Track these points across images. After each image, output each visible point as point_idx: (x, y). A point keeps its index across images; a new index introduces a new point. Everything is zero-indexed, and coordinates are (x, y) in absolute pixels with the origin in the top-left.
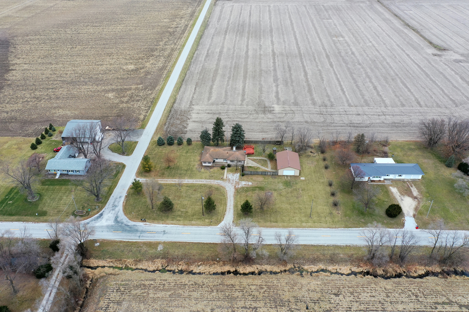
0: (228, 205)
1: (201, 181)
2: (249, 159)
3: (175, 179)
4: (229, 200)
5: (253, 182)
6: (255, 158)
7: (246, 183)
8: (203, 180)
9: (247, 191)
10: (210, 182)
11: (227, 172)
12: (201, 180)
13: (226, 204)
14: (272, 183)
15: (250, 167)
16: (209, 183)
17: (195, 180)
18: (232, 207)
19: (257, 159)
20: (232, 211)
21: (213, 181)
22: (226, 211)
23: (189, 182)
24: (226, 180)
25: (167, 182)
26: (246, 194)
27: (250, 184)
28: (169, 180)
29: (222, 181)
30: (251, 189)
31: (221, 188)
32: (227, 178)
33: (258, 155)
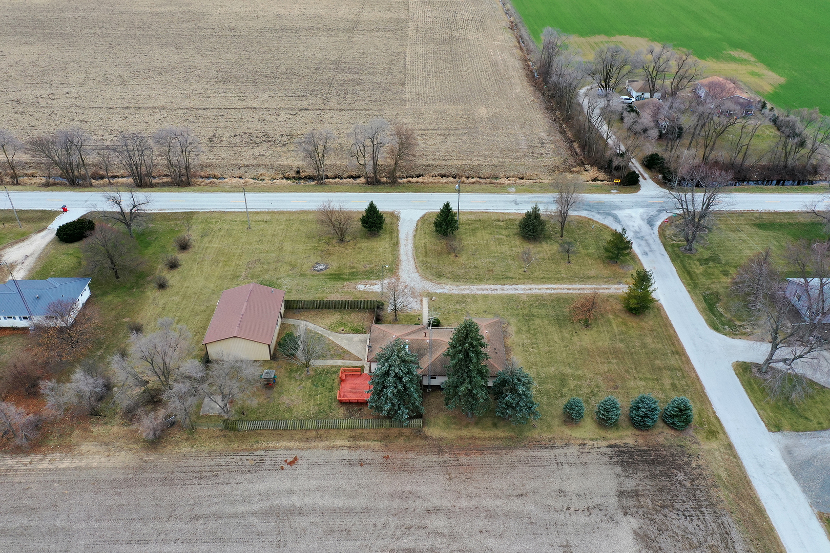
0: (410, 246)
1: (482, 290)
2: (359, 359)
3: (551, 295)
4: (410, 255)
5: (354, 290)
6: (339, 362)
7: (372, 287)
8: (480, 292)
9: (371, 273)
10: (461, 290)
11: (421, 315)
12: (485, 292)
13: (416, 248)
14: (306, 291)
15: (357, 331)
16: (462, 287)
17: (500, 292)
18: (402, 242)
19: (332, 357)
20: (402, 236)
21: (453, 291)
22: (415, 236)
23: (511, 287)
24: (421, 295)
25: (566, 286)
26: (372, 266)
27: (361, 287)
28: (566, 291)
29: (432, 290)
30: (360, 277)
31: (430, 277)
32: (420, 299)
33: (328, 372)
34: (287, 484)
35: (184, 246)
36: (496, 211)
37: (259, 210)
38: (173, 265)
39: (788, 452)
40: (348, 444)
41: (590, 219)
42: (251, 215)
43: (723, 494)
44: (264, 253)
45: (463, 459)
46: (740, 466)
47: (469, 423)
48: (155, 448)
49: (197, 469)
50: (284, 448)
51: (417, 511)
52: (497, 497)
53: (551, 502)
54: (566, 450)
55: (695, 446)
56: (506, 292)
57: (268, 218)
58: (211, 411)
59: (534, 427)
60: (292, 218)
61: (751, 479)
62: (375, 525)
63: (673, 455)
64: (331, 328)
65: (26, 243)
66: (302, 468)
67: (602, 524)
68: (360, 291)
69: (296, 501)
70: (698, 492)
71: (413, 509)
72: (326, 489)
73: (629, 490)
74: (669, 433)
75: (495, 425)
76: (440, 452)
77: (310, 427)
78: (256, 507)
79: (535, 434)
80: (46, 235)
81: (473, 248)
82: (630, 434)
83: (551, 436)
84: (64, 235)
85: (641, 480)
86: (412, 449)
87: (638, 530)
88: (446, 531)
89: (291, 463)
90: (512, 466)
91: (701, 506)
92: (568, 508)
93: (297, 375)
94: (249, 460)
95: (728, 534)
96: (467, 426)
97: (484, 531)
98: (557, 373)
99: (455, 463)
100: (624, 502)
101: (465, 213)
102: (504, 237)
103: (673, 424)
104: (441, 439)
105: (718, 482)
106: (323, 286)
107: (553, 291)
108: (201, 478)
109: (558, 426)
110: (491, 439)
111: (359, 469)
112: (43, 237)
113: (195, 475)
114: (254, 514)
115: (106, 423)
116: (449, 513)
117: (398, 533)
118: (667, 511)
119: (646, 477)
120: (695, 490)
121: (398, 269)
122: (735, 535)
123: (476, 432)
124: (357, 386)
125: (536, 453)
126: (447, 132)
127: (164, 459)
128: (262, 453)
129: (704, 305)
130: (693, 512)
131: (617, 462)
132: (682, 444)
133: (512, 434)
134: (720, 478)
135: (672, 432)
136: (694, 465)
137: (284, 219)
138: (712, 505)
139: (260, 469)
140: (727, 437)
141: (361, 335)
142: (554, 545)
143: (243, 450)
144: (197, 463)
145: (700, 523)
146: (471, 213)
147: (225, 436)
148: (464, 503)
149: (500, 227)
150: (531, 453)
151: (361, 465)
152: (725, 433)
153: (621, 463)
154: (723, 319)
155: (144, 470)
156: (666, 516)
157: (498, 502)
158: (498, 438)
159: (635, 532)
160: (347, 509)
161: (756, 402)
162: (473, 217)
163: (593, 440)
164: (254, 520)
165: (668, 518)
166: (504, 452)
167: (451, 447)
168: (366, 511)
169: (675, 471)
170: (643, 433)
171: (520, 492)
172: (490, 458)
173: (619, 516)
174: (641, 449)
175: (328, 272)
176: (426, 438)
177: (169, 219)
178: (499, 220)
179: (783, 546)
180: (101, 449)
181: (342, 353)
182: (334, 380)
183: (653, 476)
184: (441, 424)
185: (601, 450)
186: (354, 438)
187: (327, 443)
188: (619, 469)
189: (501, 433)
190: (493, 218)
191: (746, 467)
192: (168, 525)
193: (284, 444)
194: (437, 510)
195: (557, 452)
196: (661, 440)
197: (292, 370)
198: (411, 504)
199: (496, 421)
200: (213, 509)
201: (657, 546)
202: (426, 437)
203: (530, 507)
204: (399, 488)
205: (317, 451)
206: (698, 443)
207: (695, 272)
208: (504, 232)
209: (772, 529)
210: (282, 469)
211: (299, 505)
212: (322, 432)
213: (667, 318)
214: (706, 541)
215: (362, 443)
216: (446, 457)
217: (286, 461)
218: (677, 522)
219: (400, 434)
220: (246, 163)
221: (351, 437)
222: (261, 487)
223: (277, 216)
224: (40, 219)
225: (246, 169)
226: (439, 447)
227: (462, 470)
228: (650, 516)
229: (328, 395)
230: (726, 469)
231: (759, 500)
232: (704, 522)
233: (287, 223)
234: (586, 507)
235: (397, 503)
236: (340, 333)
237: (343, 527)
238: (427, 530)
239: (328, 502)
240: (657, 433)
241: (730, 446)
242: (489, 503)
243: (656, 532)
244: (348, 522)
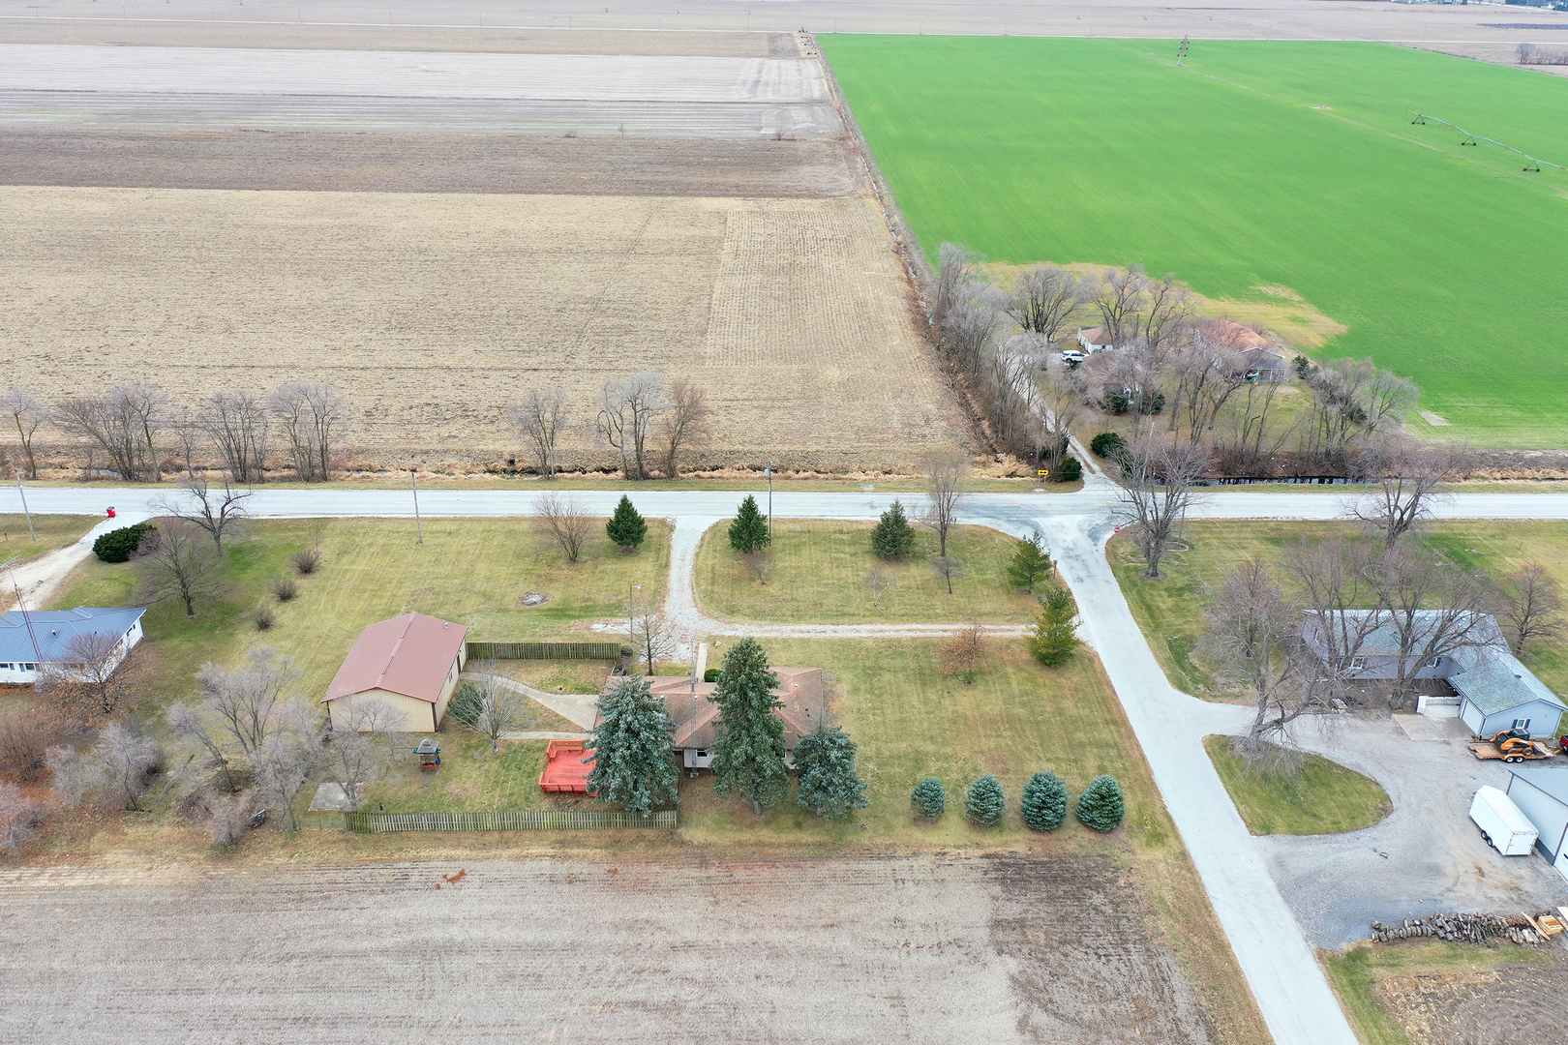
0: (688, 569)
1: (801, 632)
2: (579, 730)
3: (914, 639)
4: (687, 581)
5: (586, 632)
6: (550, 735)
7: (616, 628)
8: (796, 635)
9: (616, 608)
11: (694, 663)
12: (806, 635)
13: (697, 572)
14: (505, 633)
15: (583, 691)
16: (768, 628)
17: (829, 635)
18: (675, 562)
19: (538, 728)
20: (676, 554)
21: (751, 634)
22: (697, 554)
23: (849, 627)
24: (698, 640)
25: (942, 627)
26: (620, 598)
27: (598, 627)
28: (940, 634)
29: (716, 633)
30: (598, 613)
31: (716, 614)
32: (694, 644)
33: (529, 748)
34: (445, 910)
35: (307, 569)
36: (837, 518)
37: (438, 516)
38: (286, 596)
39: (1279, 863)
40: (551, 852)
41: (993, 530)
42: (425, 523)
43: (1164, 924)
44: (441, 578)
45: (741, 874)
46: (1197, 883)
47: (756, 822)
48: (229, 858)
49: (296, 888)
50: (441, 858)
51: (656, 948)
52: (789, 928)
53: (879, 936)
54: (912, 862)
55: (1126, 856)
56: (839, 635)
57: (453, 527)
58: (327, 804)
59: (863, 827)
60: (493, 528)
61: (1213, 901)
62: (583, 968)
63: (1088, 869)
64: (541, 686)
65: (40, 562)
66: (471, 886)
67: (960, 967)
68: (595, 634)
69: (457, 934)
70: (1124, 921)
71: (649, 945)
72: (508, 916)
73: (1011, 918)
74: (1085, 836)
75: (798, 825)
76: (704, 863)
77: (489, 826)
78: (389, 942)
79: (865, 838)
80: (76, 552)
81: (793, 571)
82: (1022, 839)
83: (891, 841)
84: (106, 549)
85: (1031, 904)
86: (657, 860)
87: (1017, 976)
88: (700, 977)
89: (453, 880)
90: (821, 884)
91: (1126, 941)
92: (907, 944)
93: (476, 754)
94: (383, 874)
95: (1166, 981)
96: (751, 826)
97: (763, 977)
98: (910, 750)
99: (726, 880)
100: (1000, 936)
101: (783, 521)
102: (848, 557)
103: (1092, 821)
104: (707, 846)
105: (1157, 906)
106: (535, 627)
107: (918, 634)
108: (301, 900)
109: (904, 827)
110: (790, 845)
111: (566, 888)
112: (71, 555)
113: (292, 896)
114: (384, 952)
115: (151, 822)
116: (708, 951)
117: (621, 979)
118: (1069, 948)
119: (1042, 900)
120: (1119, 919)
121: (664, 602)
122: (1178, 981)
123: (766, 834)
124: (574, 768)
125: (861, 866)
126: (769, 404)
127: (242, 874)
128: (408, 865)
129: (1169, 654)
130: (1111, 950)
131: (996, 878)
132: (1106, 852)
133: (827, 839)
134: (1162, 900)
135: (1092, 836)
136: (1122, 882)
137: (481, 529)
138: (1144, 939)
139: (402, 887)
140: (1181, 843)
141: (591, 696)
142: (876, 996)
143: (376, 861)
144: (298, 879)
145: (1121, 965)
146: (795, 521)
147: (348, 841)
148: (734, 937)
149: (842, 542)
150: (854, 866)
151: (571, 882)
152: (1177, 837)
153: (1002, 881)
154: (1197, 674)
155: (208, 890)
156: (1066, 955)
157: (791, 936)
158: (801, 845)
159: (1013, 978)
160: (539, 945)
161: (1236, 792)
162: (798, 527)
163: (959, 847)
164: (384, 961)
165: (1070, 958)
166: (809, 864)
167: (721, 857)
168: (572, 948)
169: (1090, 892)
170: (1042, 837)
171: (829, 922)
172: (785, 873)
173: (990, 954)
174: (1037, 860)
175: (546, 605)
176: (682, 844)
177: (286, 529)
178: (841, 532)
179: (1253, 996)
180: (137, 859)
181: (556, 722)
182: (537, 760)
183: (1051, 899)
184: (709, 823)
185: (971, 861)
186: (562, 843)
187: (517, 851)
188: (997, 889)
189: (806, 837)
190: (831, 528)
191: (1207, 885)
192: (240, 969)
193: (445, 852)
194: (689, 946)
195: (897, 864)
196: (1071, 847)
197: (469, 747)
198: (647, 938)
199: (801, 818)
200: (317, 945)
201: (1046, 997)
202: (683, 842)
203: (843, 942)
204: (630, 916)
205: (502, 862)
206: (1132, 852)
207: (1158, 607)
208: (847, 549)
209: (1237, 972)
210: (438, 887)
211: (460, 939)
212: (510, 834)
213: (1103, 672)
214: (1128, 990)
215: (575, 851)
216: (712, 872)
217: (445, 877)
218: (1083, 963)
219: (640, 838)
220: (424, 448)
221: (557, 842)
222: (401, 914)
223: (468, 525)
224: (68, 529)
225: (424, 457)
226: (702, 857)
227: (736, 890)
228: (1040, 956)
229: (525, 781)
230: (1174, 888)
231: (1221, 931)
232: (1128, 963)
233: (485, 534)
234: (935, 943)
235: (623, 937)
236: (556, 693)
237: (529, 970)
238: (669, 975)
239: (510, 934)
240: (1067, 837)
241: (1184, 856)
242: (776, 937)
243: (1047, 977)
244: (539, 964)
